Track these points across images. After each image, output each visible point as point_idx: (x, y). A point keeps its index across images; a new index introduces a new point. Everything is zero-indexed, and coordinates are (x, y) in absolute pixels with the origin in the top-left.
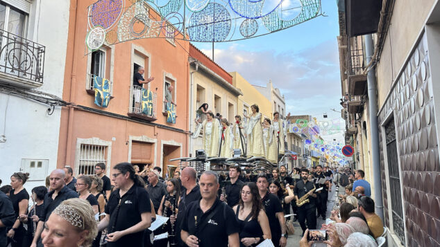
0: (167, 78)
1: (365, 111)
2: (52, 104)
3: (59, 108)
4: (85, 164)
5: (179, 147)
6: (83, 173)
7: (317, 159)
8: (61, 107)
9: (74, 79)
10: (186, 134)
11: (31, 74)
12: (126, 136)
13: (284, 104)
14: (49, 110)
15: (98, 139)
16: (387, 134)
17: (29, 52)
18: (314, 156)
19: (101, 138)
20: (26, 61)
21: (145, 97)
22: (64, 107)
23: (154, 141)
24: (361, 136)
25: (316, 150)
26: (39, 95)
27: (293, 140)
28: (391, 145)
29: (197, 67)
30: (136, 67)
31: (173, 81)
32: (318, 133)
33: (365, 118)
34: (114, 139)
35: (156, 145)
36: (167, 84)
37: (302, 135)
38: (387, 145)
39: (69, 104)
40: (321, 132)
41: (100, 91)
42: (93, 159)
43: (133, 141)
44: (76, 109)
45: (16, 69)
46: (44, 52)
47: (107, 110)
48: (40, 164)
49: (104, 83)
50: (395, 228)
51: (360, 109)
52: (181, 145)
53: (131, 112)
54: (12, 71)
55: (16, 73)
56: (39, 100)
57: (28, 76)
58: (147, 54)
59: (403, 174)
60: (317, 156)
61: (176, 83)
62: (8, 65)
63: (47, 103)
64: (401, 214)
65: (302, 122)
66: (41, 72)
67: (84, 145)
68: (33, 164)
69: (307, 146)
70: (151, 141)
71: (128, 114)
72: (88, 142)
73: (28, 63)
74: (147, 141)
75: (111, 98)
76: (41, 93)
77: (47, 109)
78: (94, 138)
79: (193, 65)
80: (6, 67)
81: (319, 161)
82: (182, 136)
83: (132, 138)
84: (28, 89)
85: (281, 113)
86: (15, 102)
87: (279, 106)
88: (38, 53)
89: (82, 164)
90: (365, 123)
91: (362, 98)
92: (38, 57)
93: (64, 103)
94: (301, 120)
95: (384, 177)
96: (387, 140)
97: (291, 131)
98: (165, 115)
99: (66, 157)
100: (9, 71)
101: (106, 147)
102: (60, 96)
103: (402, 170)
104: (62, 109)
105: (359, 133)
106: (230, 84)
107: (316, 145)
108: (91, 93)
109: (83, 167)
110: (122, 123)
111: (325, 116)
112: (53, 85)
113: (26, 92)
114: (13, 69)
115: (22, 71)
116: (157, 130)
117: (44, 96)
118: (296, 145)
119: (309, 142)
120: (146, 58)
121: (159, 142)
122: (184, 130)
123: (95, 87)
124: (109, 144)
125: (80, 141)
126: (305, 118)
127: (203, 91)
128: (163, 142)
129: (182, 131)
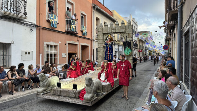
0: (82, 14)
1: (176, 29)
2: (32, 27)
3: (35, 28)
4: (48, 53)
6: (47, 57)
7: (151, 51)
8: (36, 28)
9: (41, 15)
10: (91, 40)
11: (22, 13)
12: (65, 41)
13: (137, 26)
14: (31, 29)
15: (53, 42)
16: (185, 39)
17: (20, 2)
18: (150, 50)
19: (55, 42)
20: (19, 7)
21: (72, 23)
22: (37, 28)
23: (77, 43)
24: (173, 40)
25: (151, 47)
26: (26, 23)
27: (140, 43)
28: (187, 44)
29: (96, 8)
30: (68, 9)
31: (85, 16)
32: (152, 39)
33: (175, 32)
34: (60, 42)
35: (78, 45)
36: (82, 17)
37: (145, 40)
38: (185, 44)
39: (39, 26)
40: (154, 39)
41: (53, 21)
42: (52, 51)
43: (68, 44)
44: (42, 29)
45: (15, 11)
46: (27, 2)
47: (56, 29)
48: (29, 53)
49: (54, 16)
50: (185, 82)
51: (173, 28)
52: (89, 45)
53: (66, 30)
54: (14, 12)
55: (15, 12)
56: (26, 25)
57: (21, 14)
58: (73, 2)
59: (191, 58)
60: (151, 50)
61: (86, 16)
62: (12, 9)
63: (30, 26)
64: (188, 76)
65: (145, 34)
66: (26, 12)
67: (47, 45)
68: (26, 53)
69: (147, 45)
70: (76, 43)
71: (65, 31)
72: (49, 43)
73: (20, 8)
74: (74, 43)
75: (58, 24)
76: (27, 22)
77: (30, 29)
78: (51, 42)
79: (94, 7)
80: (11, 10)
81: (152, 52)
82: (90, 41)
83: (67, 42)
84: (21, 20)
85: (135, 30)
86: (16, 26)
87: (135, 27)
88: (24, 3)
89: (47, 53)
90: (175, 34)
91: (174, 22)
92: (24, 5)
93: (37, 26)
94: (145, 33)
95: (182, 59)
96: (185, 42)
97: (140, 38)
98: (82, 31)
99: (40, 50)
100: (12, 11)
101: (57, 46)
102: (35, 23)
103: (191, 55)
104: (37, 29)
105: (172, 39)
106: (111, 17)
107: (151, 45)
108: (48, 21)
109: (47, 54)
110: (63, 35)
111: (156, 31)
112: (32, 18)
113: (20, 21)
114: (14, 11)
115: (18, 12)
116: (79, 39)
117: (28, 23)
118: (142, 45)
119: (148, 44)
120: (72, 4)
121: (80, 44)
122: (91, 38)
123: (50, 19)
124: (58, 44)
125: (45, 43)
126: (146, 32)
127: (99, 20)
128: (81, 44)
129: (90, 39)
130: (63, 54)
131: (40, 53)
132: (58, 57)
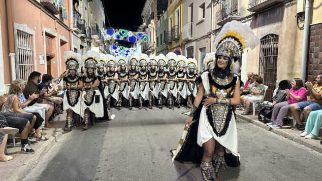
5: (66, 43)
10: (69, 31)
12: (42, 27)
15: (26, 25)
19: (28, 26)
23: (56, 34)
34: (35, 28)
35: (57, 38)
52: (67, 40)
67: (18, 31)
70: (54, 35)
71: (41, 2)
72: (21, 27)
78: (24, 25)
82: (68, 33)
83: (45, 29)
94: (123, 30)
97: (115, 38)
99: (9, 43)
101: (32, 35)
116: (57, 24)
121: (58, 36)
124: (33, 32)
125: (17, 26)
128: (60, 37)
129: (67, 27)
130: (41, 57)
131: (9, 51)
132: (35, 62)
